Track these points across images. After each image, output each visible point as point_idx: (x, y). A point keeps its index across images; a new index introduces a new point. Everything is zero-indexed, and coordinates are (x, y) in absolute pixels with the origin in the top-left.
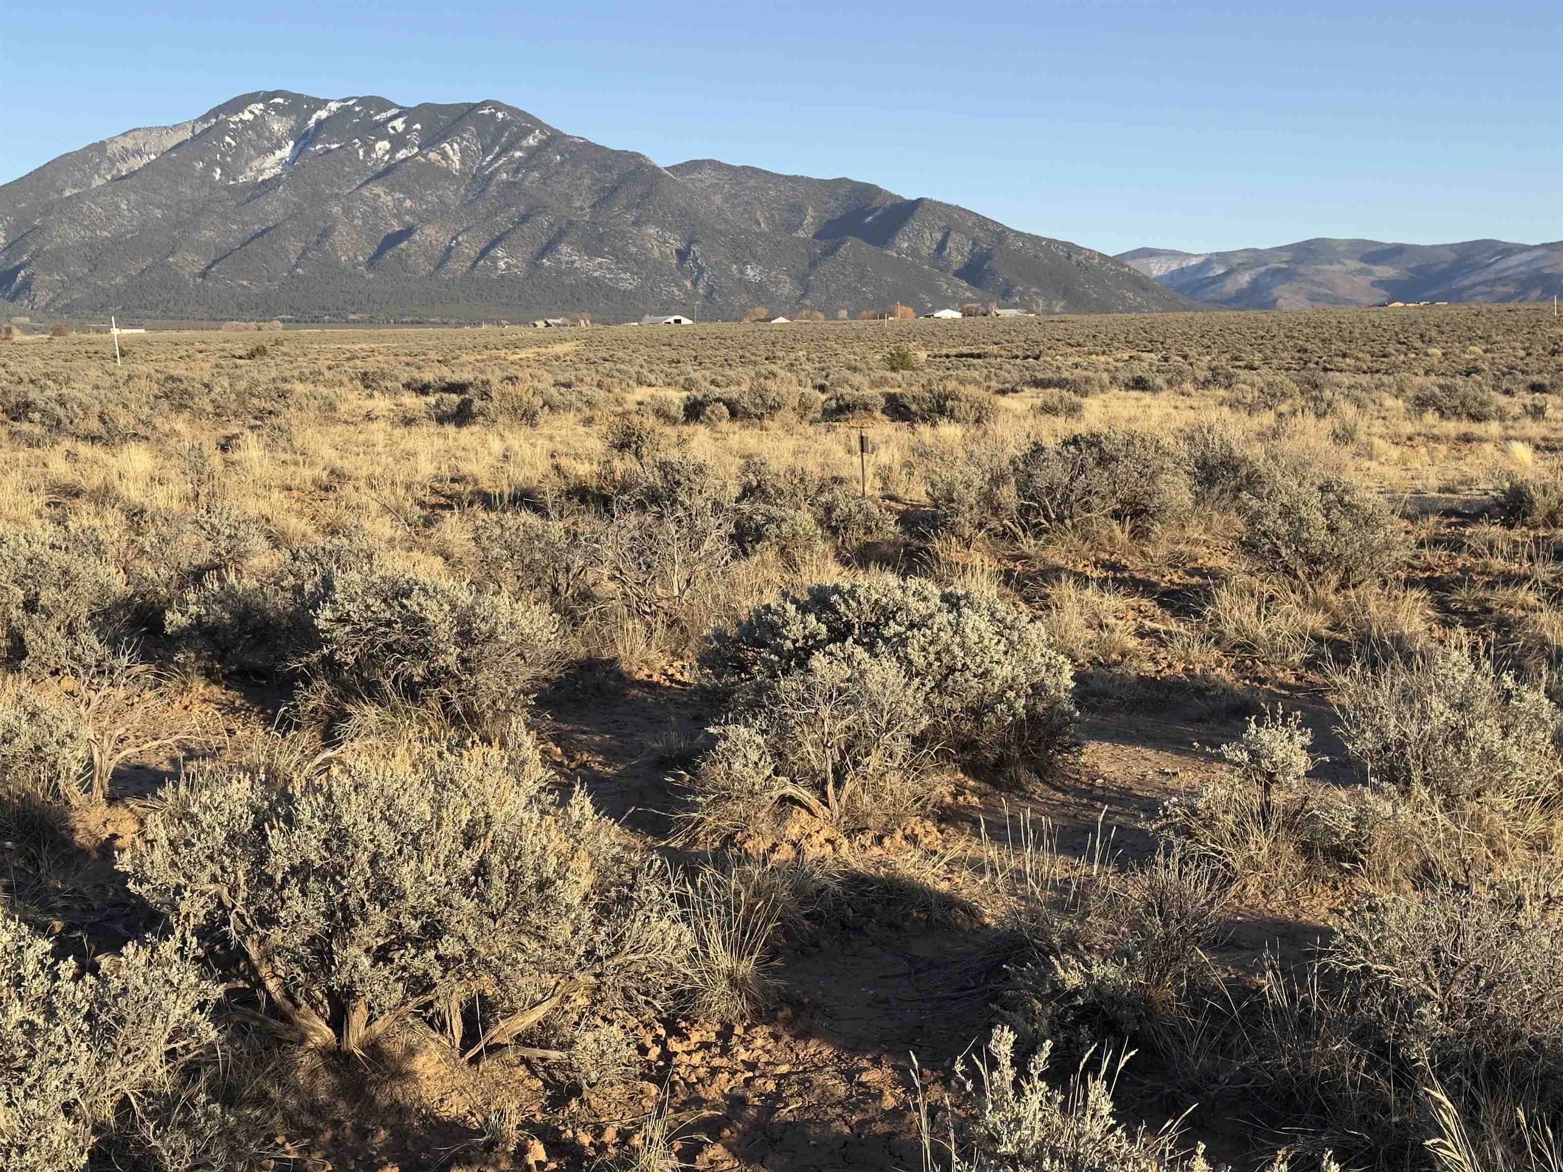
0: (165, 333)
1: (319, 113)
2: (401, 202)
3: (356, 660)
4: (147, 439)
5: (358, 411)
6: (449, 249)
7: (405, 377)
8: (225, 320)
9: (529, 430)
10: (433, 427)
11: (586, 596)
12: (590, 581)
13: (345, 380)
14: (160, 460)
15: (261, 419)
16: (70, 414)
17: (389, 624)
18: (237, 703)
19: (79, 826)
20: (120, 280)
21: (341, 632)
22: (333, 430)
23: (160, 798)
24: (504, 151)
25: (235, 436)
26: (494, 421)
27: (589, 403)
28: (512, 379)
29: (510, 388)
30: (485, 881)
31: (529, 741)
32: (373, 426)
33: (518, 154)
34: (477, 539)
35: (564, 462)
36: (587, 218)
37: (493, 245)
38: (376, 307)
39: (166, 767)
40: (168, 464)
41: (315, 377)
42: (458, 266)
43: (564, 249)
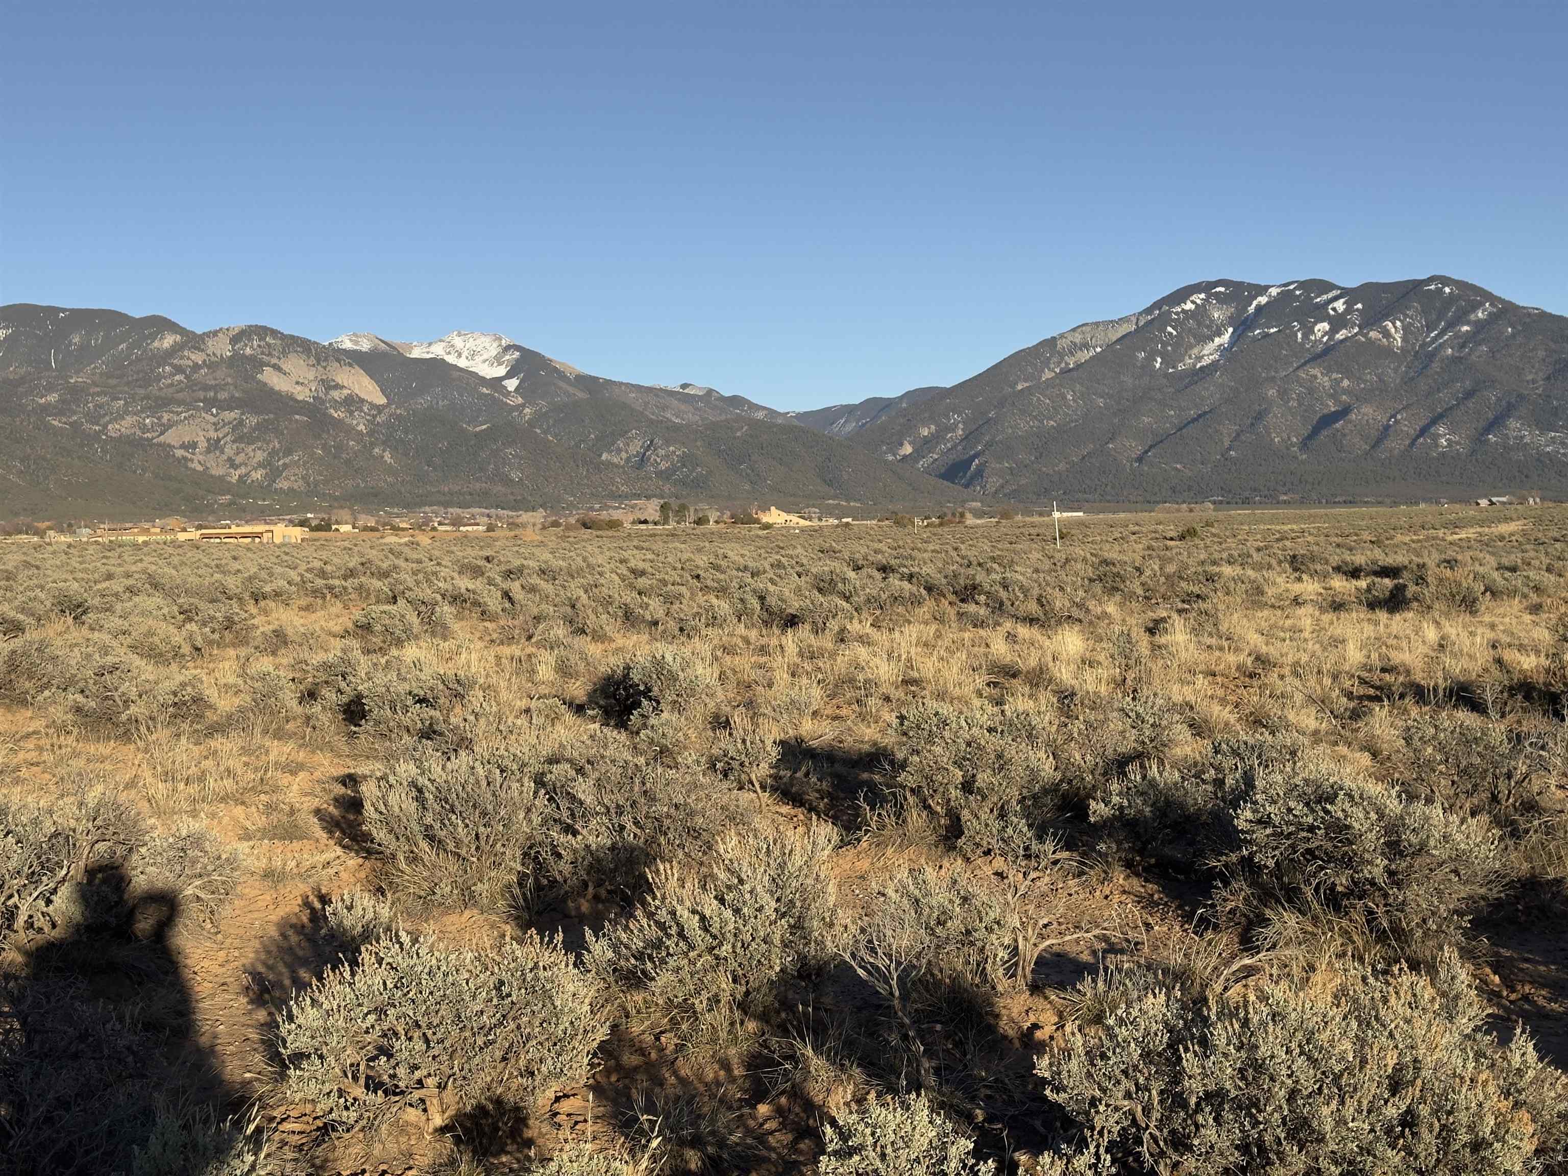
0: (1101, 516)
1: (1260, 299)
2: (1338, 382)
3: (1277, 863)
4: (1080, 621)
5: (1285, 595)
6: (1387, 428)
7: (1335, 560)
8: (1158, 503)
9: (1468, 618)
10: (1363, 613)
11: (1530, 807)
12: (1536, 789)
13: (1274, 562)
14: (1091, 642)
15: (1189, 602)
16: (1012, 596)
17: (1311, 829)
18: (1156, 896)
19: (1004, 1012)
20: (1062, 466)
21: (1261, 834)
22: (1260, 614)
23: (1079, 991)
24: (1450, 325)
25: (1163, 620)
26: (1429, 607)
27: (1537, 589)
28: (1450, 563)
29: (1448, 572)
30: (1414, 1134)
31: (1463, 975)
32: (1301, 611)
33: (1465, 328)
34: (1408, 740)
35: (1509, 656)
36: (1539, 391)
37: (1434, 422)
38: (1309, 487)
39: (1086, 957)
40: (1098, 647)
41: (1243, 560)
42: (1395, 445)
43: (1513, 424)
